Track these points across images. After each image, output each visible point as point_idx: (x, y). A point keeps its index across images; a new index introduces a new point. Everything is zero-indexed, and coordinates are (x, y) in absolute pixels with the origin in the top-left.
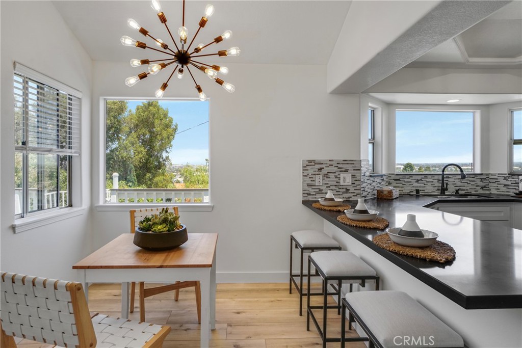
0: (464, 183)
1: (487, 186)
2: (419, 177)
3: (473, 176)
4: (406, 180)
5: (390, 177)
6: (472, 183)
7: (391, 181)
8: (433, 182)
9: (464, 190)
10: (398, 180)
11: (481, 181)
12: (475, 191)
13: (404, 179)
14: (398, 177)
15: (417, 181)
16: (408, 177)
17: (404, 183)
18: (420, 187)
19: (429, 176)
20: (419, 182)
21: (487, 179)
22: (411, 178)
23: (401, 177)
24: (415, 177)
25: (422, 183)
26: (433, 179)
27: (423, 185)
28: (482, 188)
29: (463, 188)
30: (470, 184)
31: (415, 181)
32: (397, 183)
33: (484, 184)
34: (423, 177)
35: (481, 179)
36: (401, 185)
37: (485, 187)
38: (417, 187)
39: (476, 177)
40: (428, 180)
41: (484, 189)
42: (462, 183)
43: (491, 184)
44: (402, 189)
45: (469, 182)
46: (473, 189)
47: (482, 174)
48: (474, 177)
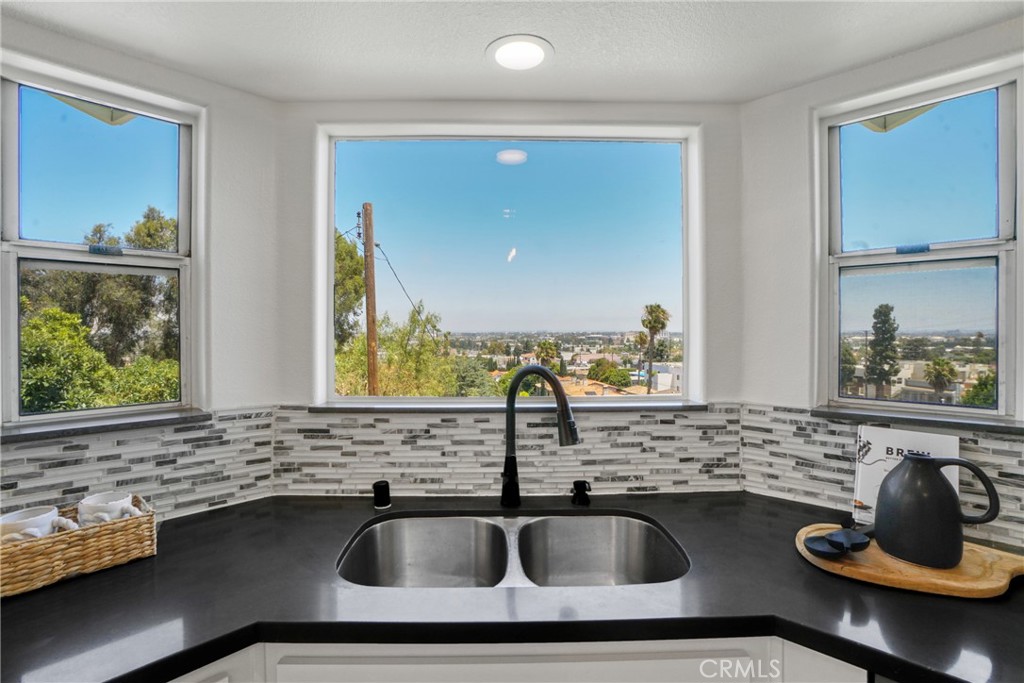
0: (625, 445)
1: (730, 460)
2: (419, 423)
3: (669, 416)
4: (360, 434)
5: (286, 419)
6: (662, 447)
7: (289, 439)
8: (481, 442)
9: (625, 479)
10: (324, 433)
11: (705, 437)
12: (676, 483)
13: (352, 432)
14: (321, 422)
15: (411, 439)
16: (369, 419)
17: (348, 446)
18: (421, 465)
19: (461, 419)
20: (421, 442)
21: (730, 428)
22: (381, 426)
23: (336, 419)
24: (397, 422)
25: (433, 448)
26: (484, 431)
27: (435, 456)
28: (708, 468)
29: (622, 470)
30: (653, 449)
31: (401, 437)
32: (314, 448)
33: (717, 452)
34: (436, 419)
35: (705, 429)
36: (334, 457)
37: (720, 462)
38: (409, 465)
39: (679, 422)
40: (459, 433)
41: (717, 471)
42: (615, 445)
43: (748, 453)
44: (339, 473)
45: (648, 443)
46: (665, 472)
47: (703, 409)
48: (671, 422)
